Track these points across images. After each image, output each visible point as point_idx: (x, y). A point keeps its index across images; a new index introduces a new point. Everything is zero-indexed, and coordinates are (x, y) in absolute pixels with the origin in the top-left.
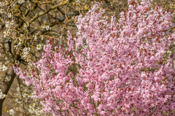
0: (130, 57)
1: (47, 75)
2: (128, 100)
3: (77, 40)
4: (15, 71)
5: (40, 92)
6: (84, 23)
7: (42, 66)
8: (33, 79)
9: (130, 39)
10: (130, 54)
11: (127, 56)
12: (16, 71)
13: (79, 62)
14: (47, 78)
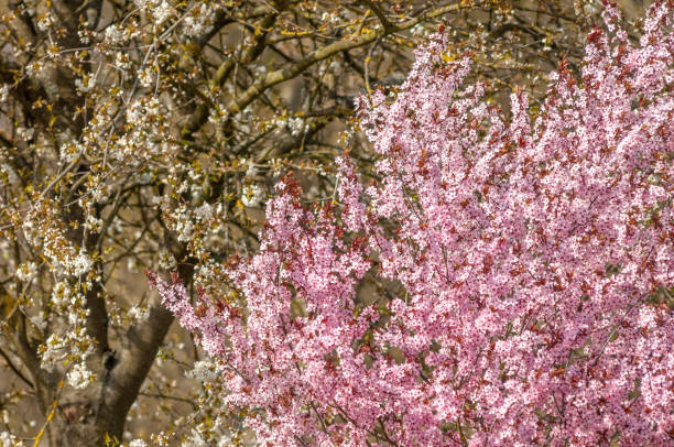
0: (595, 242)
1: (281, 315)
2: (584, 416)
3: (379, 193)
4: (165, 299)
5: (259, 383)
6: (398, 124)
7: (264, 282)
8: (229, 328)
9: (592, 171)
10: (595, 232)
11: (583, 238)
12: (168, 300)
13: (396, 274)
14: (284, 328)
